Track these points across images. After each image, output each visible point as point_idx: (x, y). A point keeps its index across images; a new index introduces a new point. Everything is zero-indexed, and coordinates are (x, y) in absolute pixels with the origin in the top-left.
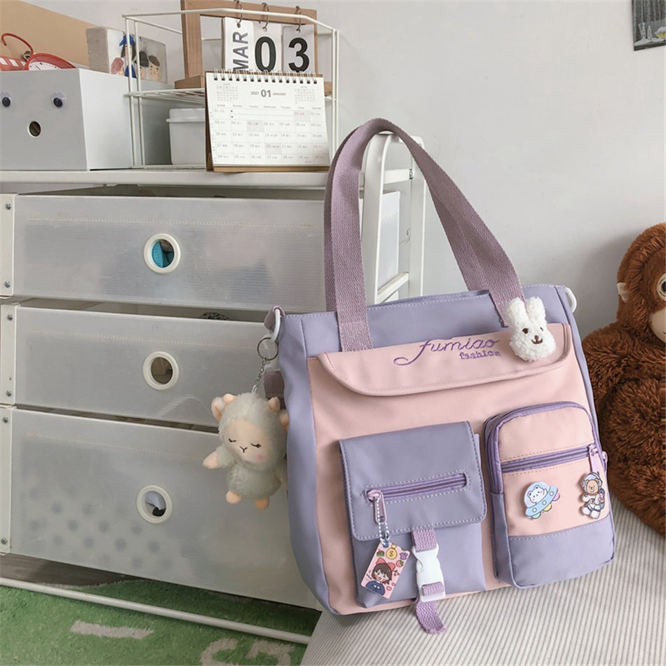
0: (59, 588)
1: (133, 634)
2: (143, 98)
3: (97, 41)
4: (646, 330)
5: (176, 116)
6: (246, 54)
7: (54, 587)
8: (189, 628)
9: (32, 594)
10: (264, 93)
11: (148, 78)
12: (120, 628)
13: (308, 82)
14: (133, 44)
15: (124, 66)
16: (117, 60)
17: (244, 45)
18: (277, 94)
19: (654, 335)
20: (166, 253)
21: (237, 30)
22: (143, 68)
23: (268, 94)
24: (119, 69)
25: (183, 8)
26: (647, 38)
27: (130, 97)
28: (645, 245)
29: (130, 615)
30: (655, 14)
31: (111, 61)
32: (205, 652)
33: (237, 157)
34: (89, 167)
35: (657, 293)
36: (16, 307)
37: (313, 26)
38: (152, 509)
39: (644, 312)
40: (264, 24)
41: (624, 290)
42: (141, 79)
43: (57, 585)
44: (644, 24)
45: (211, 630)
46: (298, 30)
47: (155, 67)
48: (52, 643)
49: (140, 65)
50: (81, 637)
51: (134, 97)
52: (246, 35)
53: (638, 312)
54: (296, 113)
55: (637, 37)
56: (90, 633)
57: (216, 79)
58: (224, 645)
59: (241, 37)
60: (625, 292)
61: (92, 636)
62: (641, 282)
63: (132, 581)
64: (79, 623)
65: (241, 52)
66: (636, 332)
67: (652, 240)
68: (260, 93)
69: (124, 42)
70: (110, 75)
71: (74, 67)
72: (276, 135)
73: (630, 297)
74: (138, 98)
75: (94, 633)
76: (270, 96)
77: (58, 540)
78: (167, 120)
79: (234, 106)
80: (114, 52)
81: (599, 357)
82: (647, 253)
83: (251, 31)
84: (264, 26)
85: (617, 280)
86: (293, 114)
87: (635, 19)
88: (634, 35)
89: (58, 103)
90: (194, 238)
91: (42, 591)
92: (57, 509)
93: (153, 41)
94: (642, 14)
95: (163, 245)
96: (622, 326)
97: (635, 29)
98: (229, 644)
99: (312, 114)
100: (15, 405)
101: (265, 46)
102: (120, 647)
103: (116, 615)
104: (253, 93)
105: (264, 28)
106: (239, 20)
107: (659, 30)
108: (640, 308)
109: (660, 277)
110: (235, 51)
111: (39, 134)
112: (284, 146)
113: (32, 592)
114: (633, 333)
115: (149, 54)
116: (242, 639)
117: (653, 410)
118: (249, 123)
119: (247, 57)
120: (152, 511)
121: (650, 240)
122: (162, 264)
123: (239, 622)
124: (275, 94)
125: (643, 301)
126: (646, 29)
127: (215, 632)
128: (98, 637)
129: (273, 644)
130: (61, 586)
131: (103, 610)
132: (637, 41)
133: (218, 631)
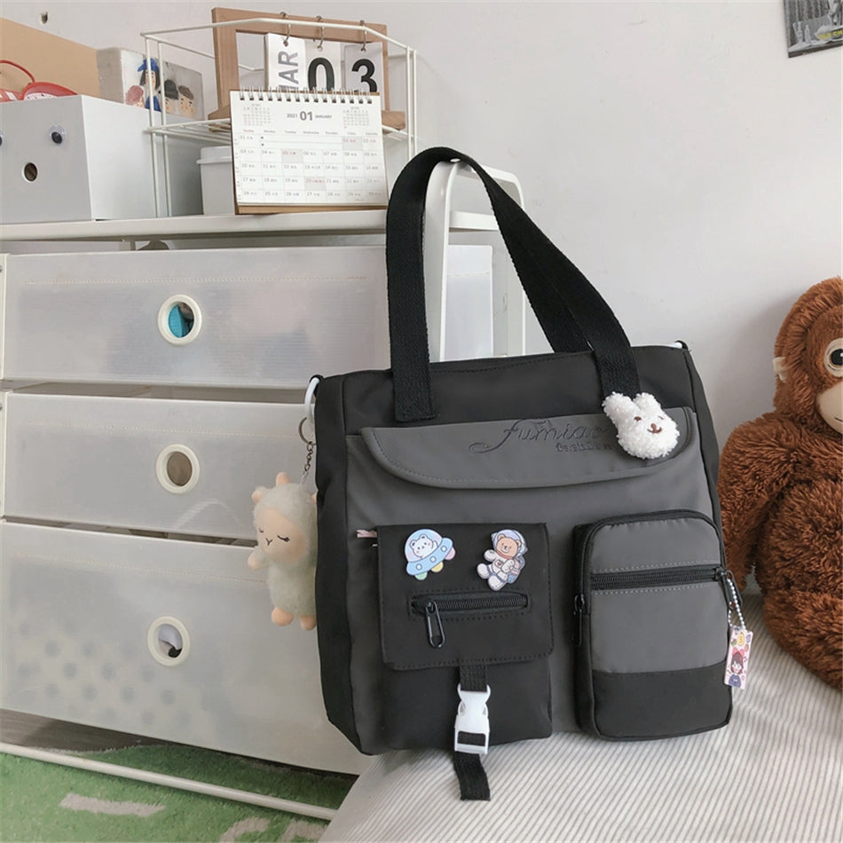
0: (53, 752)
1: (139, 810)
2: (169, 136)
3: (109, 65)
4: (813, 415)
5: (209, 155)
6: (295, 79)
7: (47, 751)
8: (211, 803)
9: (18, 760)
10: (303, 116)
11: (177, 112)
12: (123, 803)
13: (361, 102)
14: (156, 69)
15: (144, 96)
16: (134, 89)
17: (294, 68)
18: (321, 116)
19: (824, 422)
20: (185, 320)
21: (284, 49)
22: (171, 100)
23: (308, 116)
24: (137, 99)
25: (214, 22)
26: (804, 40)
27: (151, 134)
28: (807, 304)
29: (138, 787)
30: (813, 10)
31: (126, 89)
32: (225, 834)
33: (267, 193)
34: (94, 216)
35: (824, 366)
36: (7, 393)
37: (381, 43)
38: (169, 648)
39: (808, 391)
40: (318, 42)
41: (783, 366)
42: (167, 113)
43: (52, 750)
44: (799, 23)
45: (237, 807)
46: (363, 49)
47: (187, 100)
48: (34, 819)
49: (166, 95)
50: (72, 813)
51: (158, 134)
52: (296, 54)
53: (801, 392)
54: (345, 140)
55: (791, 40)
56: (83, 808)
57: (242, 99)
58: (251, 825)
59: (289, 58)
60: (784, 368)
61: (85, 811)
62: (803, 354)
63: (146, 746)
64: (72, 798)
65: (289, 76)
66: (800, 420)
67: (816, 298)
68: (299, 116)
69: (144, 67)
70: (124, 105)
71: (75, 94)
72: (319, 167)
73: (789, 374)
74: (163, 135)
75: (88, 808)
76: (311, 119)
77: (52, 690)
78: (198, 162)
79: (265, 131)
80: (130, 78)
81: (762, 452)
82: (811, 315)
83: (301, 51)
84: (319, 44)
85: (774, 355)
86: (340, 141)
87: (788, 18)
88: (787, 37)
89: (57, 138)
90: (219, 299)
91: (32, 757)
92: (52, 649)
93: (184, 69)
94: (797, 11)
95: (183, 310)
96: (782, 413)
97: (789, 31)
98: (257, 824)
99: (366, 141)
100: (4, 517)
101: (321, 70)
102: (118, 826)
103: (118, 786)
104: (289, 116)
105: (319, 47)
106: (285, 37)
107: (819, 30)
108: (802, 387)
109: (826, 346)
110: (282, 75)
111: (35, 178)
112: (329, 181)
113: (19, 757)
114: (798, 421)
115: (179, 83)
116: (275, 819)
117: (829, 520)
118: (285, 153)
119: (297, 82)
120: (168, 651)
121: (813, 299)
122: (180, 334)
123: (273, 796)
124: (317, 117)
125: (807, 377)
126: (803, 29)
127: (242, 809)
128: (93, 814)
129: (314, 825)
130: (56, 750)
131: (105, 780)
132: (792, 44)
133: (246, 808)
